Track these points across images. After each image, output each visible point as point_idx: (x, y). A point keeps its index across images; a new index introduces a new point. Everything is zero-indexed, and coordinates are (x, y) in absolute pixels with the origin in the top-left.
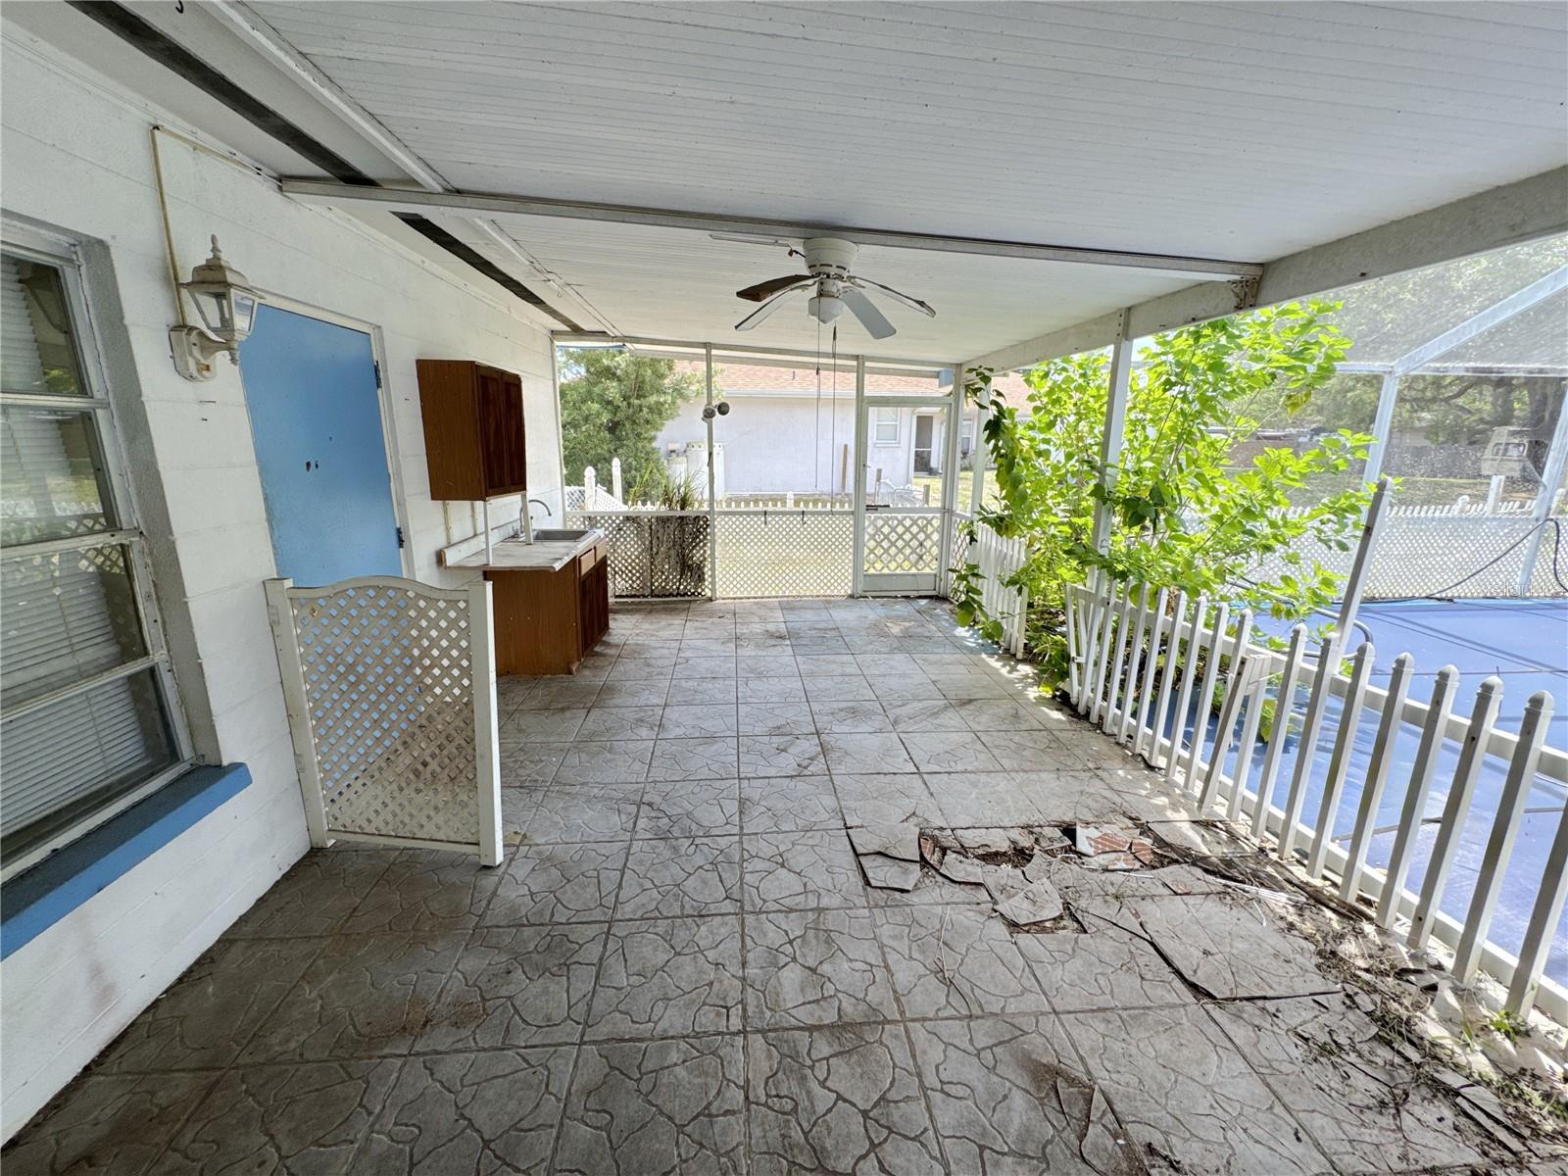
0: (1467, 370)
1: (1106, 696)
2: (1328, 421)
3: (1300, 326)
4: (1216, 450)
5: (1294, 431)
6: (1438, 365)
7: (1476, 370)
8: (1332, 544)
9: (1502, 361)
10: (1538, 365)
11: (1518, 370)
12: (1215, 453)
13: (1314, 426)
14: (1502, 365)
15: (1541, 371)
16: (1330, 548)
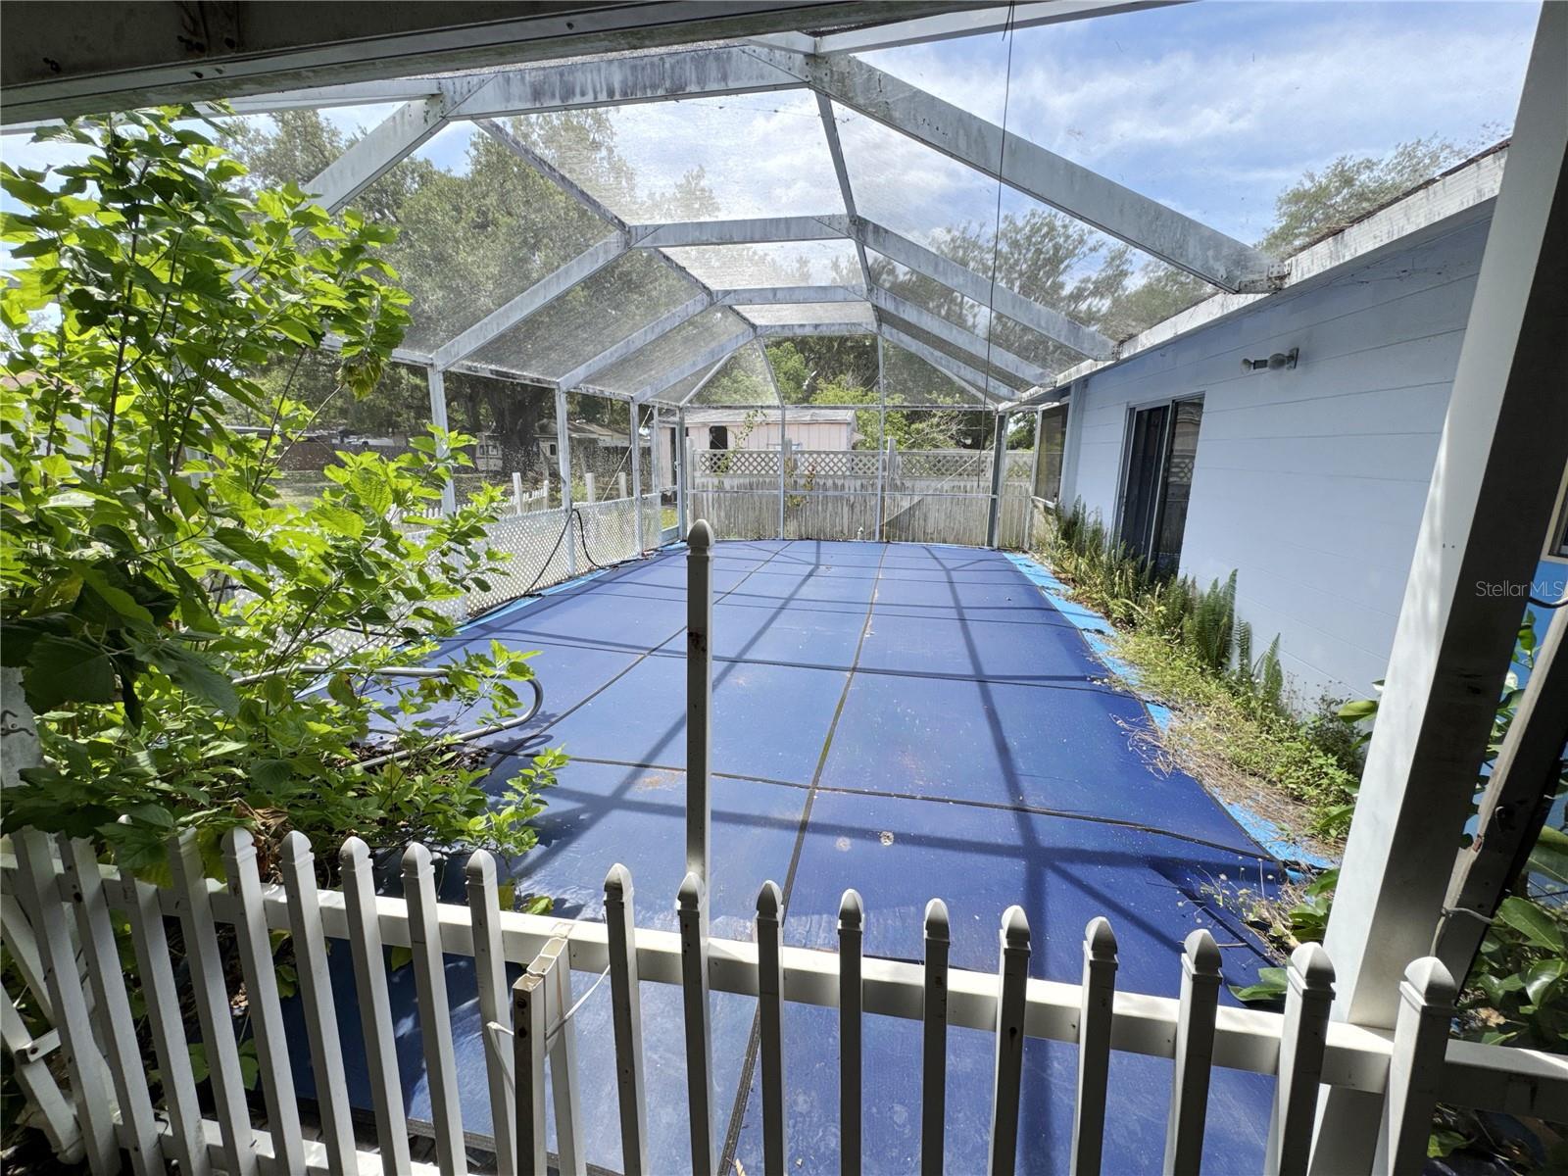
0: (492, 371)
1: (160, 1093)
2: (353, 425)
3: (343, 251)
4: (253, 456)
5: (325, 433)
6: (470, 364)
7: (497, 373)
8: (469, 583)
9: (513, 367)
10: (536, 376)
11: (525, 378)
12: (252, 463)
13: (341, 428)
14: (513, 371)
15: (538, 381)
16: (468, 589)
